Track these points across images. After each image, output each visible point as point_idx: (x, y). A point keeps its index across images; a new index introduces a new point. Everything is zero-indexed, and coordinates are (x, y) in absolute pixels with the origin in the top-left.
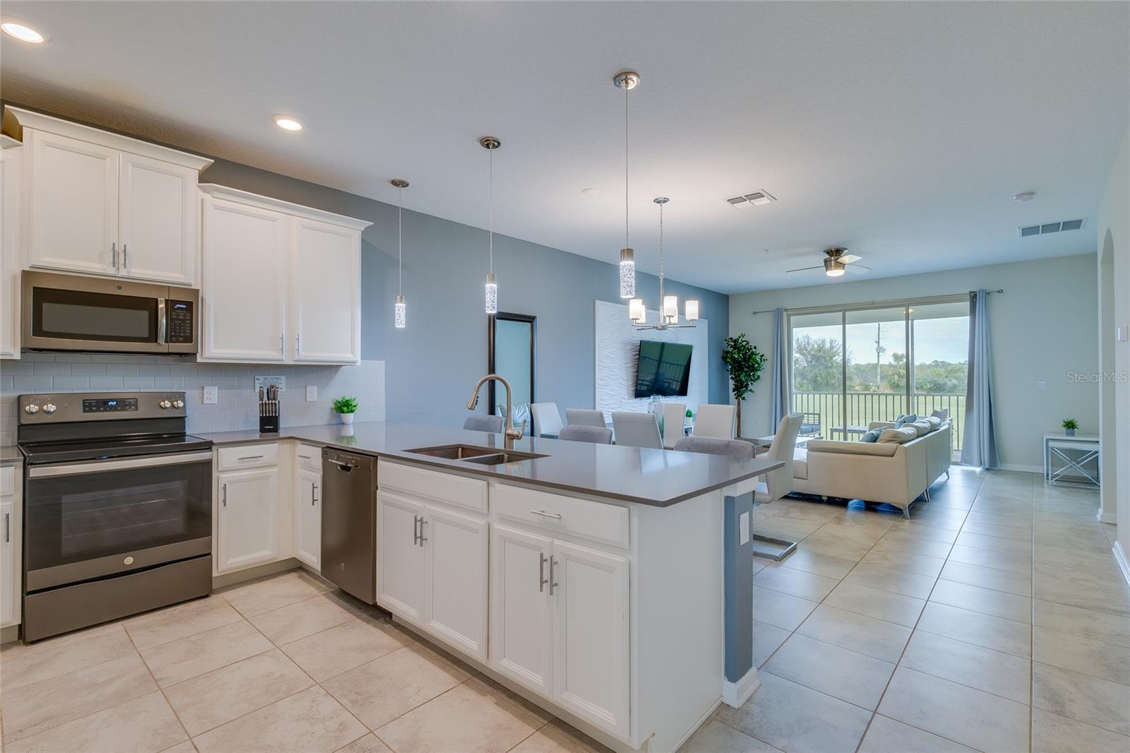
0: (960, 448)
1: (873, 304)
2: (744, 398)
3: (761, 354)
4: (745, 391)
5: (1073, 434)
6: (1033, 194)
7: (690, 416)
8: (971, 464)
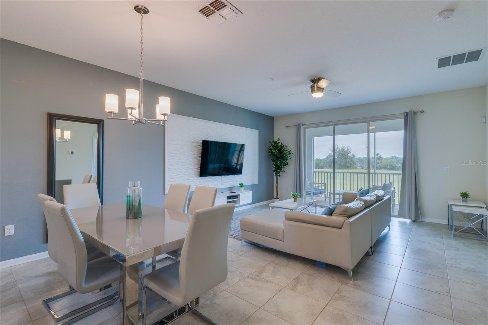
0: (399, 203)
1: (350, 121)
2: (279, 176)
3: (289, 150)
4: (280, 171)
5: (466, 201)
6: (452, 10)
7: (242, 187)
8: (404, 217)
